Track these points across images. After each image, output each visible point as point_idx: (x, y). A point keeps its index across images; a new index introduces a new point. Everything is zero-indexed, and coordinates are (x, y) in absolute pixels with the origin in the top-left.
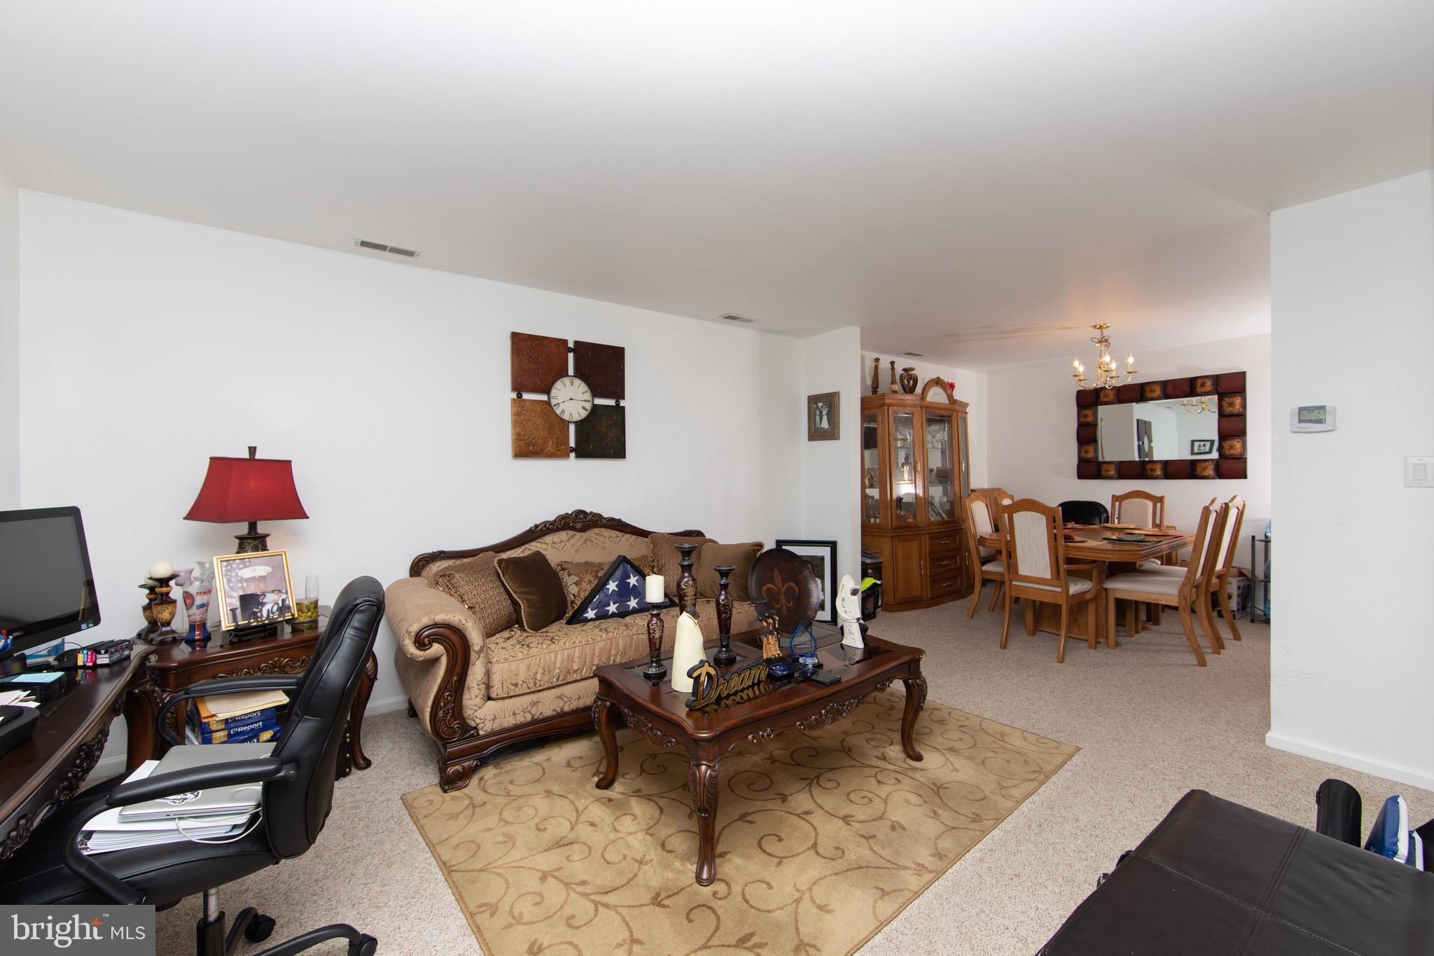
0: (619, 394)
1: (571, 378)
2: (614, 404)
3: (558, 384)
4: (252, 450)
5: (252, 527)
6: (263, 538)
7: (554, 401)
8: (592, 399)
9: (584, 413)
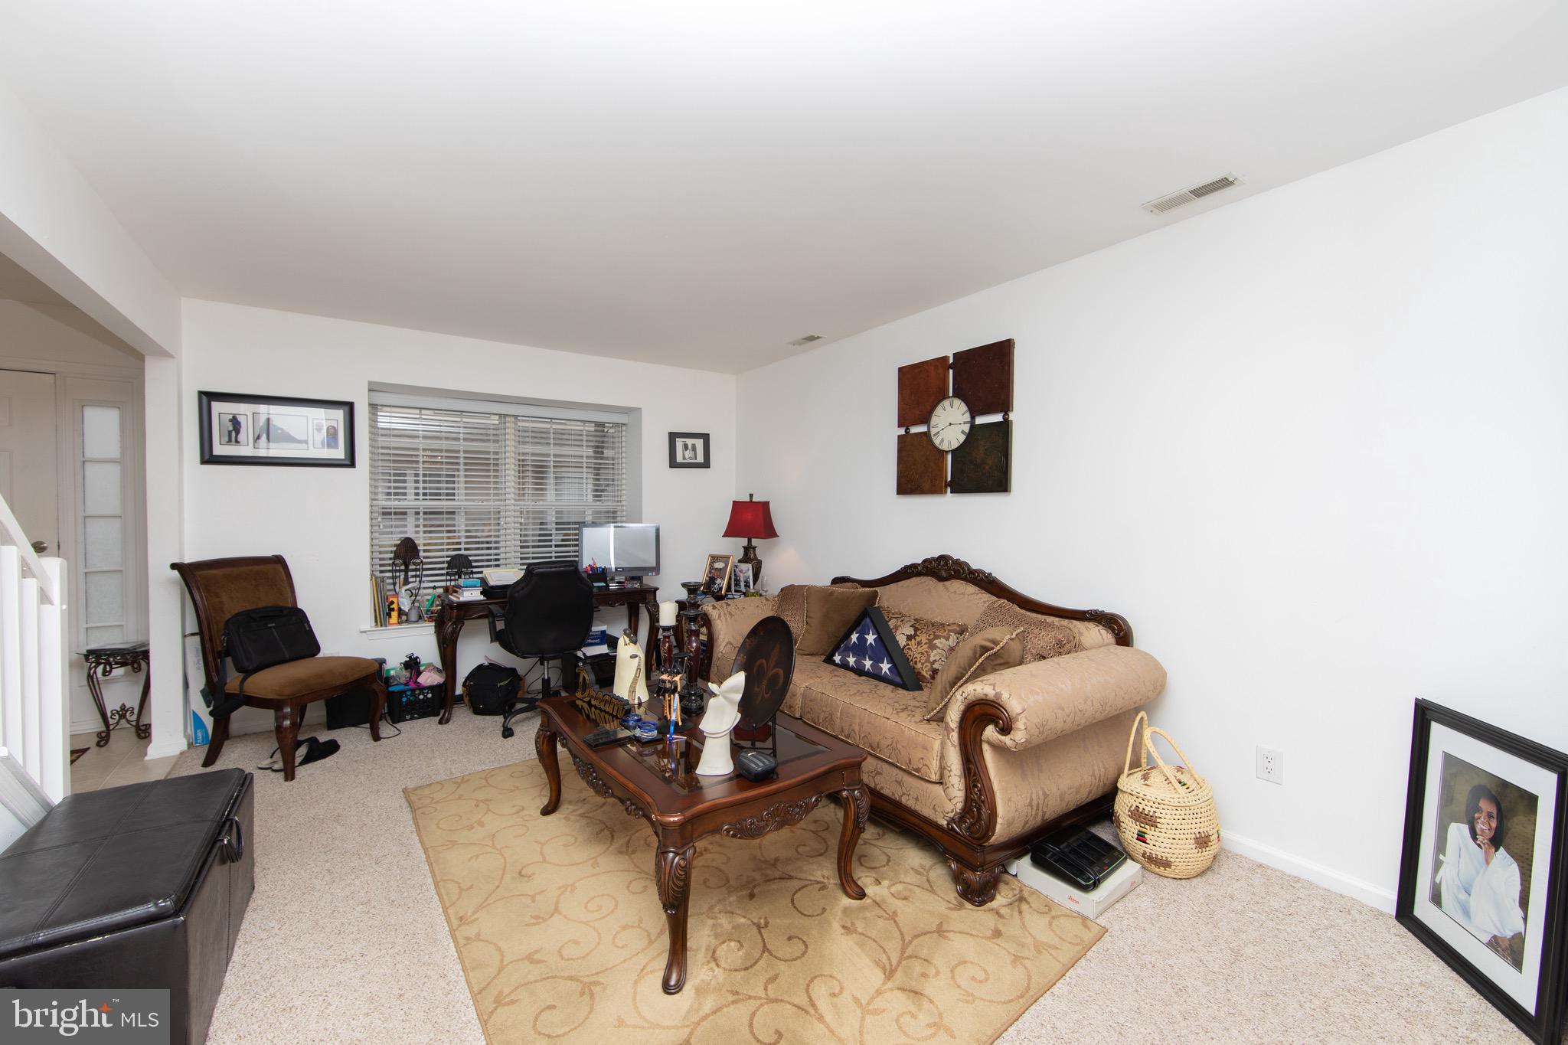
0: (1004, 404)
1: (951, 399)
2: (1002, 420)
3: (939, 410)
4: (751, 496)
5: (750, 541)
6: (754, 548)
7: (933, 431)
8: (973, 418)
9: (962, 438)
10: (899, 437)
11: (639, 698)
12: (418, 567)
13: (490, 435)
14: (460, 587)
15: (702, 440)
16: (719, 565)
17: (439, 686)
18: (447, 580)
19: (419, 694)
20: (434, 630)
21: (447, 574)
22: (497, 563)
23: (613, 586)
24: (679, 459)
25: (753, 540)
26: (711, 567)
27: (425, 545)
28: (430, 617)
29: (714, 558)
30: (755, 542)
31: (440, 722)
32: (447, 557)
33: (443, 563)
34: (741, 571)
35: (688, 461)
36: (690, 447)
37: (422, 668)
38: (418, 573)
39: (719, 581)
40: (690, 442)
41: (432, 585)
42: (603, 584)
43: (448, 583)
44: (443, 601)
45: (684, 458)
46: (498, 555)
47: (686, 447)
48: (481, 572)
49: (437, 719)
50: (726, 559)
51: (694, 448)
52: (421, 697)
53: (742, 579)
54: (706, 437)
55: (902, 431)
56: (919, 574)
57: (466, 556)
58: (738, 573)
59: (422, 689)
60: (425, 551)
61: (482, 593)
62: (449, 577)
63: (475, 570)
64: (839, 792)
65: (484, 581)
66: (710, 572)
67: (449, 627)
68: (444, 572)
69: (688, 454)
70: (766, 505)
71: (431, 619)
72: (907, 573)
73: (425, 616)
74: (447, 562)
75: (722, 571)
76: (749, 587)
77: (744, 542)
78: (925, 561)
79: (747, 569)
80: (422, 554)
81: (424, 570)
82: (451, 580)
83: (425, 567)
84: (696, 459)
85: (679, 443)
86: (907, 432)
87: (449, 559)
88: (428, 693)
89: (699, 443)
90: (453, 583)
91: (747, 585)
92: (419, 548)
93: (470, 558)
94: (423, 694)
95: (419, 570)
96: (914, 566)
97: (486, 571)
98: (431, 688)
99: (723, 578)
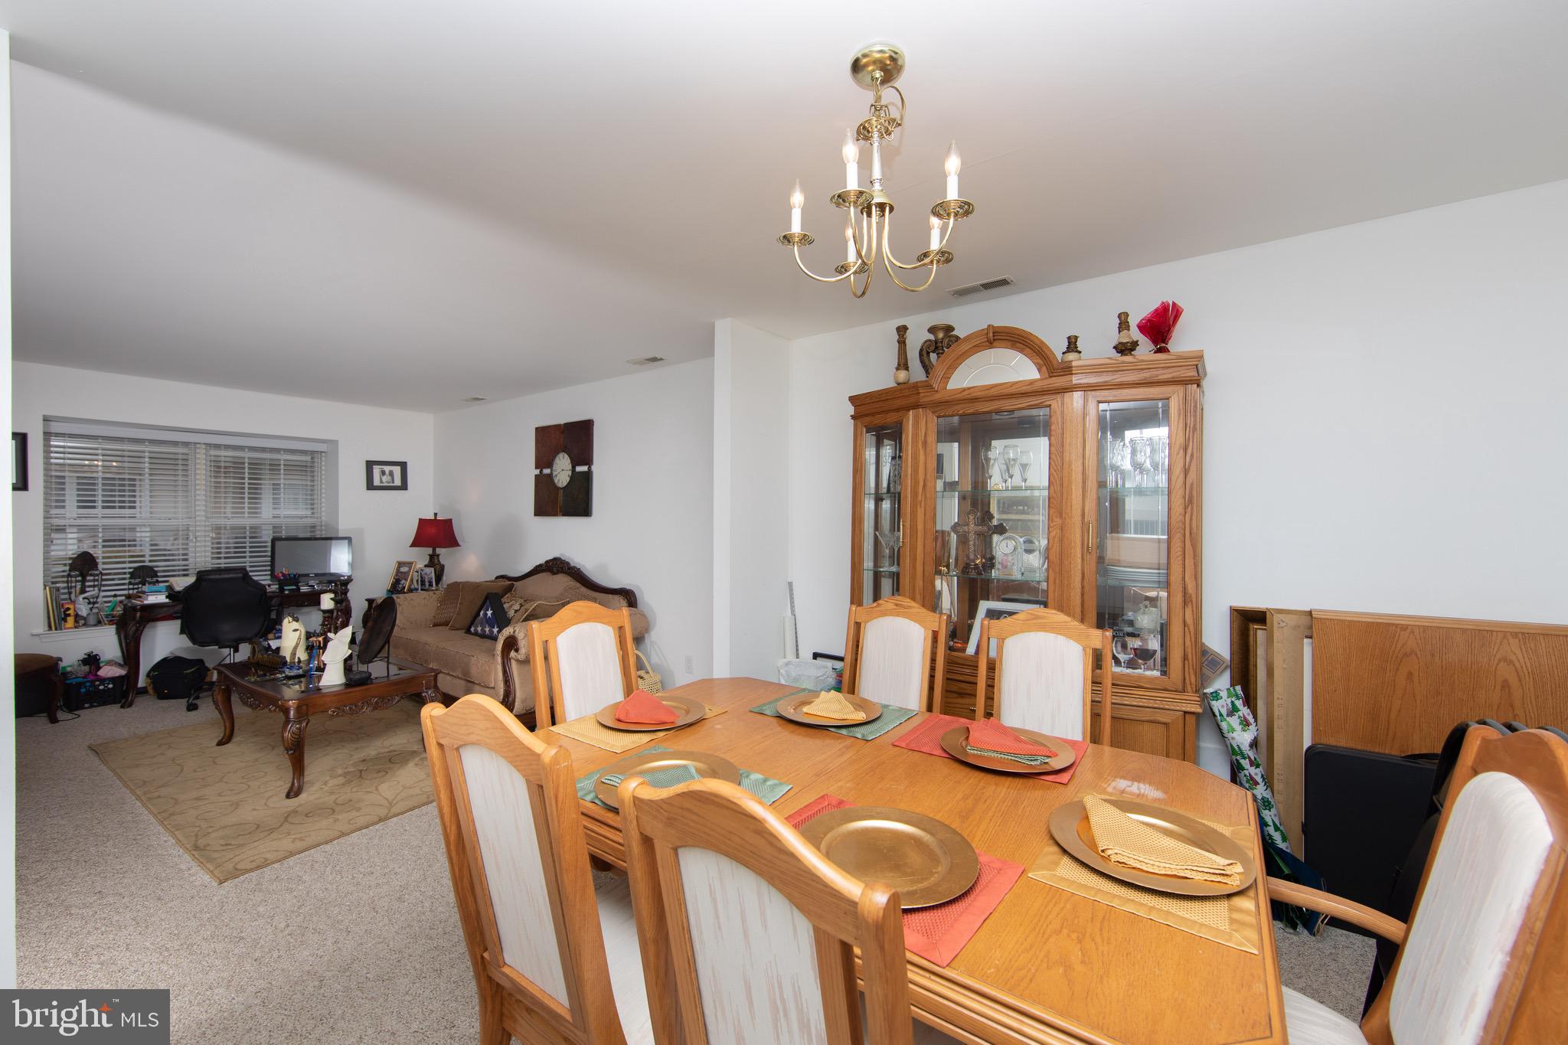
0: (588, 461)
1: (560, 453)
2: (588, 470)
3: (555, 460)
4: (436, 514)
5: (434, 550)
6: (438, 555)
7: (554, 473)
8: (574, 468)
9: (568, 479)
10: (536, 475)
11: (299, 658)
12: (97, 578)
13: (178, 459)
14: (144, 593)
15: (399, 467)
16: (404, 569)
17: (121, 677)
18: (129, 589)
19: (99, 685)
20: (115, 632)
21: (130, 583)
22: (185, 573)
23: (304, 589)
24: (377, 482)
25: (437, 549)
26: (398, 571)
27: (104, 558)
28: (111, 621)
29: (400, 564)
30: (438, 551)
31: (122, 707)
32: (130, 568)
33: (125, 573)
34: (426, 574)
35: (386, 484)
36: (387, 473)
37: (101, 665)
38: (96, 583)
39: (403, 581)
40: (387, 469)
41: (113, 593)
42: (294, 587)
43: (131, 592)
44: (125, 605)
45: (381, 482)
46: (187, 565)
47: (383, 473)
48: (167, 581)
49: (120, 705)
50: (410, 564)
51: (391, 474)
52: (101, 687)
53: (426, 580)
54: (403, 466)
55: (537, 472)
56: (543, 571)
57: (151, 568)
58: (424, 576)
59: (103, 680)
60: (104, 563)
61: (167, 597)
62: (131, 587)
63: (160, 579)
64: (421, 693)
65: (170, 588)
66: (397, 575)
67: (132, 629)
68: (127, 581)
69: (385, 479)
70: (449, 522)
71: (111, 623)
72: (538, 570)
73: (105, 619)
74: (130, 573)
75: (406, 574)
76: (432, 586)
77: (430, 551)
78: (547, 562)
79: (431, 572)
80: (100, 567)
81: (102, 580)
82: (133, 589)
83: (104, 577)
84: (393, 483)
85: (377, 470)
86: (541, 472)
87: (131, 570)
88: (109, 684)
89: (397, 470)
90: (135, 591)
91: (431, 585)
92: (97, 561)
93: (156, 569)
94: (104, 685)
95: (97, 580)
96: (540, 565)
97: (171, 579)
98: (113, 680)
99: (406, 580)
